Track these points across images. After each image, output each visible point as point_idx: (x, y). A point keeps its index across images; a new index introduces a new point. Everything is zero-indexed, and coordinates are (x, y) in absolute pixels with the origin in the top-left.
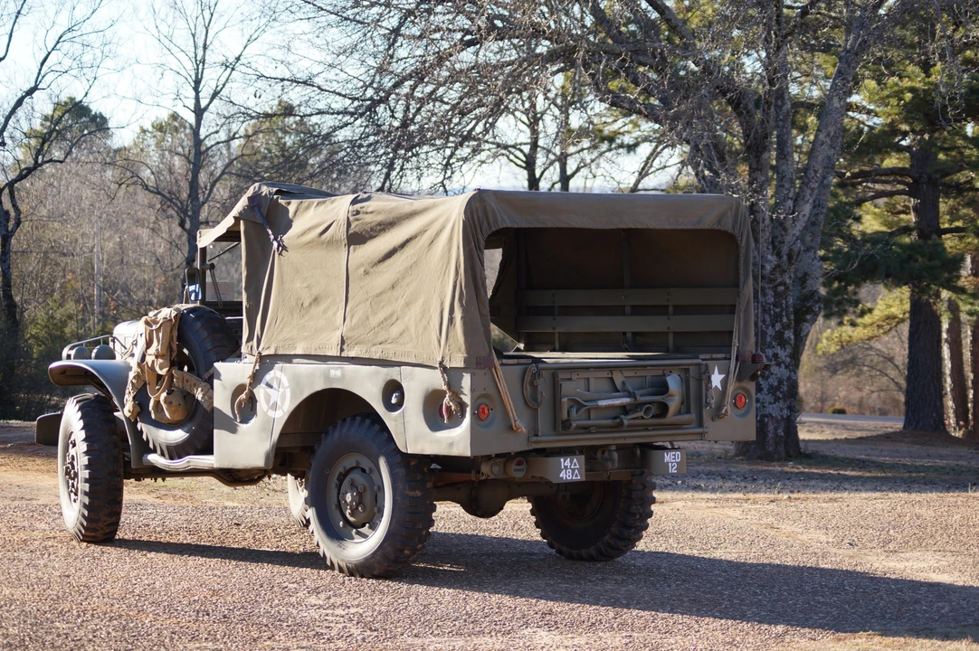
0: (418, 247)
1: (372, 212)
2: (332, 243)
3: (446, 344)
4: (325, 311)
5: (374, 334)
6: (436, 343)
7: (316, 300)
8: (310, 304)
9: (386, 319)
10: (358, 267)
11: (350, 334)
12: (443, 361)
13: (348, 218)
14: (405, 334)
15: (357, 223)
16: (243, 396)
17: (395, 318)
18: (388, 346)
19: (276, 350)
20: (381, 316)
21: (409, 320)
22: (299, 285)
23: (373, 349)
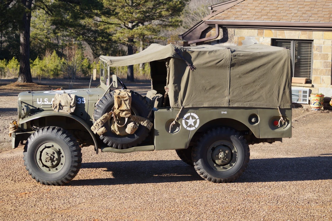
0: (266, 68)
1: (242, 56)
2: (222, 67)
3: (281, 101)
4: (218, 91)
5: (245, 98)
6: (276, 100)
7: (213, 87)
8: (210, 89)
9: (250, 93)
10: (236, 75)
11: (233, 99)
12: (280, 106)
13: (231, 58)
14: (261, 98)
15: (235, 59)
16: (174, 122)
17: (255, 92)
18: (252, 102)
19: (192, 105)
20: (248, 92)
21: (262, 93)
22: (203, 82)
23: (245, 103)
